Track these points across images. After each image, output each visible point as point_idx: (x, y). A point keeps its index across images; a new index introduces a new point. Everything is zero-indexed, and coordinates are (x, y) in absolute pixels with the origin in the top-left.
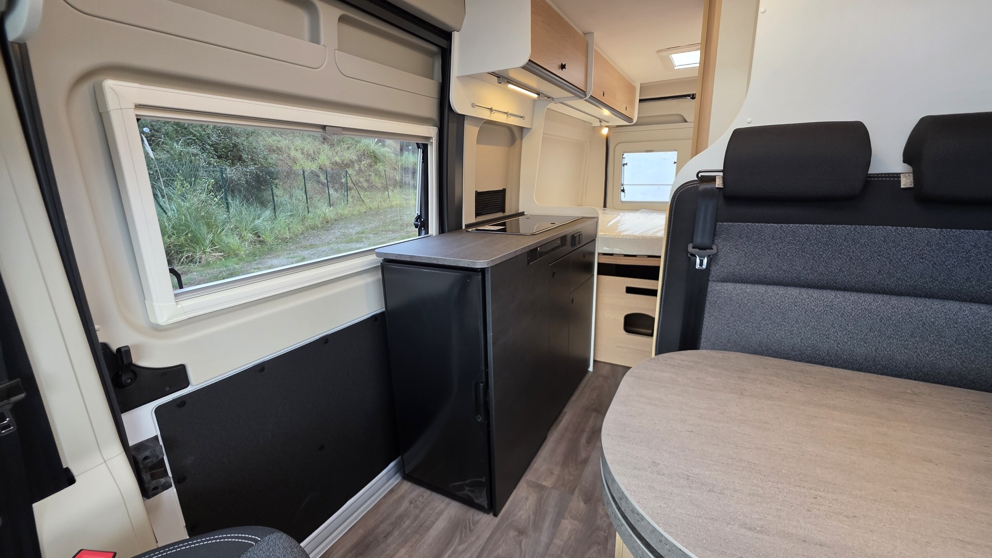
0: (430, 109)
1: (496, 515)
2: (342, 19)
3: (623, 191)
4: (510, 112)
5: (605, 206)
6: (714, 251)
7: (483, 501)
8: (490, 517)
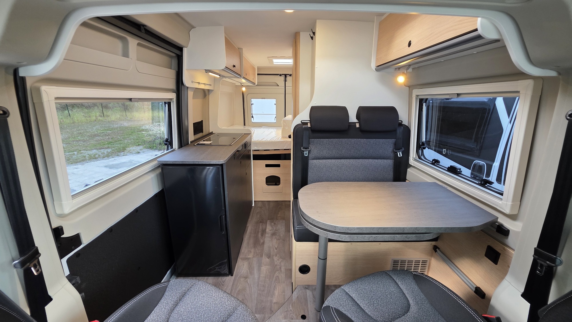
0: (172, 85)
1: (232, 275)
2: (139, 44)
3: (252, 117)
4: (206, 83)
5: (244, 125)
6: (310, 149)
7: (226, 271)
8: (230, 276)
